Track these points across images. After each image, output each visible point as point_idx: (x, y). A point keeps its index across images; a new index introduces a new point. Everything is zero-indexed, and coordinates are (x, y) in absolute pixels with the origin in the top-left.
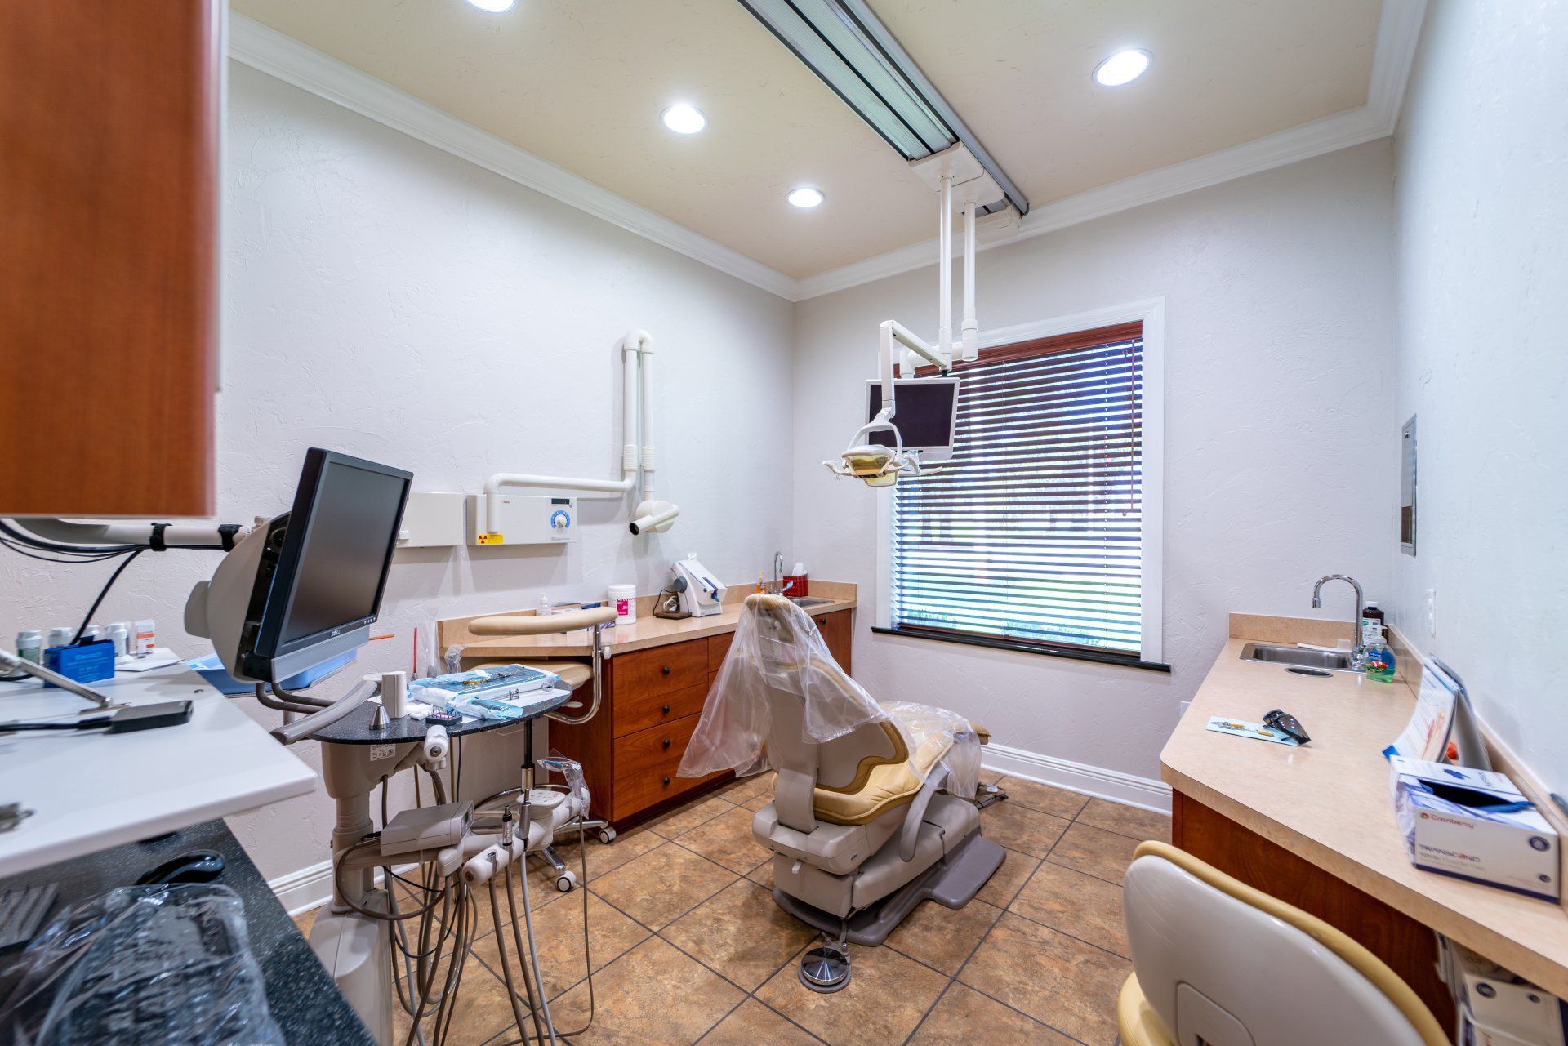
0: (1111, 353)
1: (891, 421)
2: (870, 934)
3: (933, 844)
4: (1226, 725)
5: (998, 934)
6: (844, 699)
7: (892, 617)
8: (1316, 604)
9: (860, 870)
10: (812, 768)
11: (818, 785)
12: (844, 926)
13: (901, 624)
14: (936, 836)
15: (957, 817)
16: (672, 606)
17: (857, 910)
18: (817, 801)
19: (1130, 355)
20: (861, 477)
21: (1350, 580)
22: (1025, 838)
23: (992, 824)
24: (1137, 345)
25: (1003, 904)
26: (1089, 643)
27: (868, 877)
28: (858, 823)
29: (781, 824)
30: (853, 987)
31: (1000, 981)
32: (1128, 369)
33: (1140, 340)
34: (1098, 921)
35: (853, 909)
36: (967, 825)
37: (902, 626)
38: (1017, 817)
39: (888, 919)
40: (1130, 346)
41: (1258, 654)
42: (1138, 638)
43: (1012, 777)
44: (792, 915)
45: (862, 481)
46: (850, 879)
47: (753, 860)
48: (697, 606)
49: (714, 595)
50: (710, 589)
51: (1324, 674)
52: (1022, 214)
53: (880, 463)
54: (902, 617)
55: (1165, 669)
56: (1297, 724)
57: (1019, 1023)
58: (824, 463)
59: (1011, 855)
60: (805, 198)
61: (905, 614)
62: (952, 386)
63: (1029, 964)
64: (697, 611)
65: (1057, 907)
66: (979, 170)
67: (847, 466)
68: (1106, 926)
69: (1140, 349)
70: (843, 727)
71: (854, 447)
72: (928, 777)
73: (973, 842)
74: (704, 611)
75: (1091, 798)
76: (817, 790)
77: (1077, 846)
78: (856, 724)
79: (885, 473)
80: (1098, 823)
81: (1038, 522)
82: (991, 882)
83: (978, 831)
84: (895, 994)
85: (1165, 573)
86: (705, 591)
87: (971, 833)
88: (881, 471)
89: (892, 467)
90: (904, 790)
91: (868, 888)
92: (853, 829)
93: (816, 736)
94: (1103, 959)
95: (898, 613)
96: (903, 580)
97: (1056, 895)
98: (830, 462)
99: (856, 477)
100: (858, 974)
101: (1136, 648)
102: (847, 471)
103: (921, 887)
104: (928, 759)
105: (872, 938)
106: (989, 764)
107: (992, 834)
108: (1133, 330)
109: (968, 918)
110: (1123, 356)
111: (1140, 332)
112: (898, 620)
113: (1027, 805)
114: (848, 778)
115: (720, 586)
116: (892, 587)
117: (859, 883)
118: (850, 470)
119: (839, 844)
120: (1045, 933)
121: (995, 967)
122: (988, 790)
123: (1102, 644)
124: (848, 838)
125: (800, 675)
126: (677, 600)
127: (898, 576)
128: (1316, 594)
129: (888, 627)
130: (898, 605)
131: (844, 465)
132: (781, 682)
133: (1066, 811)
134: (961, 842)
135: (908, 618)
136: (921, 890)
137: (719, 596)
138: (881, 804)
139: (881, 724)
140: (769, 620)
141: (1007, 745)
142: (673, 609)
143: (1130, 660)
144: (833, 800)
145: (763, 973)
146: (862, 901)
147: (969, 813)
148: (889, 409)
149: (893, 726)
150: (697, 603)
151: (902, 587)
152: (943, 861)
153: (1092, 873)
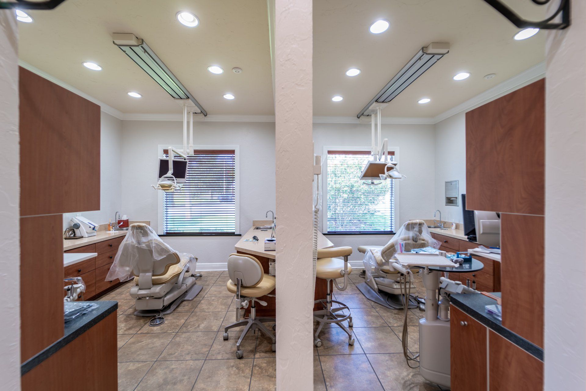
0: (228, 157)
1: (172, 174)
2: (168, 312)
3: (184, 288)
4: (247, 240)
5: (202, 302)
6: (164, 249)
7: (164, 231)
8: (267, 217)
9: (165, 296)
10: (151, 271)
11: (153, 275)
12: (161, 312)
13: (167, 232)
14: (185, 285)
15: (190, 281)
16: (71, 235)
17: (165, 306)
18: (153, 280)
19: (232, 158)
20: (164, 190)
21: (272, 212)
22: (208, 283)
23: (199, 283)
24: (234, 155)
25: (203, 296)
26: (223, 231)
27: (168, 297)
28: (165, 283)
29: (140, 289)
30: (166, 322)
31: (204, 309)
32: (232, 161)
33: (234, 154)
34: (225, 293)
35: (164, 306)
36: (193, 282)
37: (167, 233)
38: (205, 279)
39: (173, 307)
40: (232, 155)
41: (257, 228)
42: (234, 228)
43: (203, 271)
44: (143, 316)
45: (164, 191)
46: (163, 298)
47: (123, 310)
48: (86, 233)
49: (94, 229)
50: (92, 227)
51: (266, 230)
52: (205, 116)
53: (170, 186)
54: (167, 230)
55: (240, 235)
56: (257, 238)
57: (208, 313)
58: (151, 185)
59: (204, 287)
60: (134, 95)
61: (168, 229)
62: (186, 162)
63: (210, 304)
64: (86, 235)
65: (216, 293)
66: (194, 105)
67: (159, 187)
68: (227, 293)
69: (234, 157)
70: (163, 256)
71: (161, 182)
72: (184, 267)
73: (194, 287)
74: (88, 235)
75: (224, 271)
76: (153, 278)
77: (220, 281)
78: (166, 255)
79: (171, 189)
80: (225, 276)
81: (207, 196)
82: (200, 293)
83: (195, 284)
84: (178, 319)
85: (240, 212)
86: (90, 227)
87: (194, 285)
88: (170, 188)
89: (174, 188)
90: (177, 272)
91: (168, 299)
92: (164, 284)
93: (156, 259)
94: (226, 298)
95: (166, 229)
96: (167, 219)
97: (216, 291)
98: (153, 185)
99: (162, 190)
100: (167, 320)
101: (234, 231)
102: (159, 188)
103: (181, 298)
104: (184, 264)
105: (169, 312)
106: (198, 269)
107: (199, 284)
108: (233, 152)
109: (195, 301)
110: (230, 158)
111: (234, 153)
112: (166, 232)
113: (208, 276)
114: (163, 270)
115: (96, 225)
116: (164, 221)
117: (165, 299)
118: (160, 188)
119: (161, 288)
120: (213, 298)
121: (202, 307)
122: (197, 275)
123: (225, 231)
124: (163, 287)
125: (150, 244)
126: (74, 232)
127: (166, 217)
128: (267, 215)
129: (162, 234)
130: (166, 227)
131: (158, 186)
132: (144, 247)
133: (218, 275)
134: (191, 287)
135: (169, 230)
136: (182, 299)
137: (96, 229)
138: (171, 277)
139: (173, 254)
140: (140, 230)
141: (202, 263)
142: (72, 235)
143: (232, 234)
144: (157, 279)
145: (138, 329)
146: (166, 303)
147: (193, 279)
148: (171, 171)
149: (176, 254)
150: (85, 232)
151: (167, 221)
152: (186, 292)
153: (224, 285)
